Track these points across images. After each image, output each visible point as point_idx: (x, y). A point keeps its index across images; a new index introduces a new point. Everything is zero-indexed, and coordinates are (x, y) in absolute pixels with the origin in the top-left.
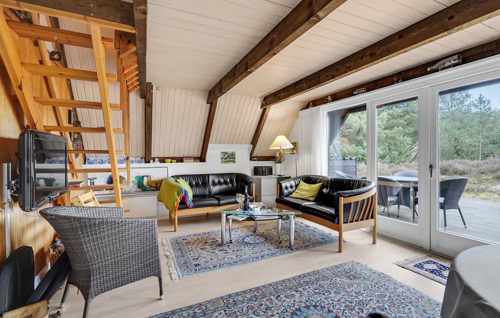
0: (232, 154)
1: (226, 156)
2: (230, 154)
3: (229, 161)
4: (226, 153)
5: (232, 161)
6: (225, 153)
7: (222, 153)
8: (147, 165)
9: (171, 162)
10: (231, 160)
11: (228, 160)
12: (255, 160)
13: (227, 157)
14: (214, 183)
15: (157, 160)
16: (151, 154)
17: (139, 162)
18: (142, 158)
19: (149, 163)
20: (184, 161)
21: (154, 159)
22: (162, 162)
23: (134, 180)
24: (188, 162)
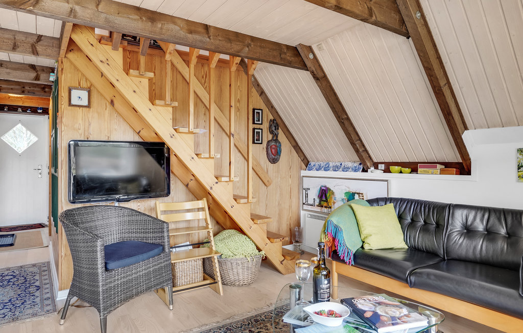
8: (364, 175)
9: (401, 172)
14: (468, 231)
15: (382, 167)
16: (370, 157)
17: (356, 170)
18: (360, 164)
19: (367, 171)
20: (419, 170)
21: (376, 166)
22: (387, 170)
23: (343, 196)
24: (427, 173)
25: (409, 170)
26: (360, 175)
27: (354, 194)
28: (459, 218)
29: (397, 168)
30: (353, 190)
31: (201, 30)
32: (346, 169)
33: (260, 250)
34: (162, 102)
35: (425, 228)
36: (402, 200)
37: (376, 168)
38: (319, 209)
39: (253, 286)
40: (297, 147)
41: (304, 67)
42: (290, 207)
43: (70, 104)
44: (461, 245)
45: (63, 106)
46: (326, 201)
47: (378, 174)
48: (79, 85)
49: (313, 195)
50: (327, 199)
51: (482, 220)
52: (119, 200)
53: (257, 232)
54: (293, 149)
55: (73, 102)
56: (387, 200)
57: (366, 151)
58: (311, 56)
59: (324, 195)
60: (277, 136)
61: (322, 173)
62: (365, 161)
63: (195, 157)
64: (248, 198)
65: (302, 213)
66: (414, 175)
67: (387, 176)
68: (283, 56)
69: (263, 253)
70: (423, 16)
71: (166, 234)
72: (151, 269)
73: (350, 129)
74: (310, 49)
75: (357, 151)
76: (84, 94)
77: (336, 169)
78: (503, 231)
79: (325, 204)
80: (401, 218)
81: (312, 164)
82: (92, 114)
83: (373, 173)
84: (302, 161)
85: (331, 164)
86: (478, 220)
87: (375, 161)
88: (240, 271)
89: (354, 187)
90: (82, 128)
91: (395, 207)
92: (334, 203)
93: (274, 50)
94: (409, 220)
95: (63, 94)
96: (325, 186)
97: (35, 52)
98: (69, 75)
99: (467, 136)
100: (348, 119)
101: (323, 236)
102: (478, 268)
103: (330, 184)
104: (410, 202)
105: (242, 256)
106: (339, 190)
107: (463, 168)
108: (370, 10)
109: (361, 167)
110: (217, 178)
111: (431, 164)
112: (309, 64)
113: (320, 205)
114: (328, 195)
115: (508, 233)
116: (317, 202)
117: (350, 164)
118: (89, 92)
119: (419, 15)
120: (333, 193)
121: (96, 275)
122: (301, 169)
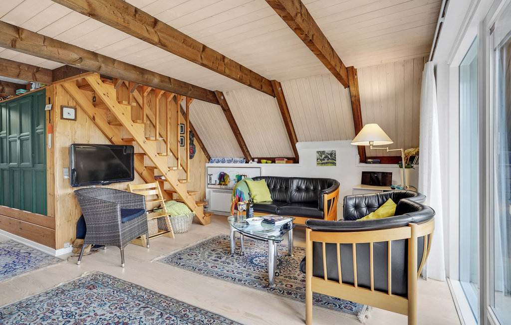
0: (331, 154)
1: (323, 156)
2: (328, 154)
3: (327, 163)
4: (324, 152)
5: (331, 163)
6: (321, 153)
7: (318, 152)
8: (247, 165)
9: (267, 163)
10: (330, 161)
11: (326, 161)
12: (370, 163)
13: (325, 158)
14: (299, 189)
15: (256, 160)
16: (250, 155)
17: (242, 162)
18: (244, 159)
19: (248, 163)
20: (276, 161)
21: (253, 160)
22: (259, 162)
23: (235, 178)
24: (280, 163)
25: (270, 162)
26: (244, 165)
27: (241, 176)
28: (295, 184)
29: (265, 161)
30: (241, 174)
31: (167, 80)
32: (236, 162)
33: (192, 211)
34: (141, 121)
35: (280, 190)
36: (269, 177)
37: (253, 161)
38: (219, 187)
39: (189, 232)
40: (204, 149)
41: (218, 103)
42: (200, 186)
43: (62, 118)
44: (296, 195)
45: (57, 119)
46: (224, 181)
47: (255, 164)
48: (68, 104)
49: (215, 178)
50: (224, 180)
51: (304, 184)
52: (104, 184)
53: (191, 200)
54: (201, 150)
55: (64, 117)
56: (261, 178)
57: (248, 151)
58: (222, 98)
59: (223, 178)
60: (193, 141)
61: (220, 164)
62: (247, 157)
63: (157, 155)
64: (187, 180)
65: (207, 190)
66: (273, 164)
67: (259, 165)
68: (208, 97)
69: (194, 212)
70: (282, 89)
71: (144, 203)
72: (140, 223)
73: (241, 139)
74: (222, 93)
75: (243, 151)
76: (72, 111)
77: (229, 161)
78: (312, 188)
79: (223, 183)
80: (269, 186)
81: (213, 159)
82: (76, 125)
83: (252, 164)
84: (207, 157)
85: (226, 159)
86: (302, 184)
87: (252, 157)
88: (183, 224)
89: (241, 172)
90: (70, 135)
91: (266, 181)
92: (229, 182)
93: (203, 93)
94: (272, 187)
95: (57, 111)
96: (223, 173)
97: (35, 79)
98: (61, 97)
99: (298, 145)
100: (240, 133)
101: (233, 198)
102: (303, 204)
103: (226, 171)
104: (272, 178)
105: (183, 215)
106: (232, 174)
107: (295, 160)
108: (262, 86)
109: (245, 160)
110: (169, 168)
111: (281, 159)
112: (220, 102)
113: (220, 184)
114: (225, 177)
115: (314, 188)
116: (218, 182)
117: (238, 159)
118: (76, 110)
119: (280, 89)
120: (228, 176)
121: (118, 225)
122: (206, 162)
